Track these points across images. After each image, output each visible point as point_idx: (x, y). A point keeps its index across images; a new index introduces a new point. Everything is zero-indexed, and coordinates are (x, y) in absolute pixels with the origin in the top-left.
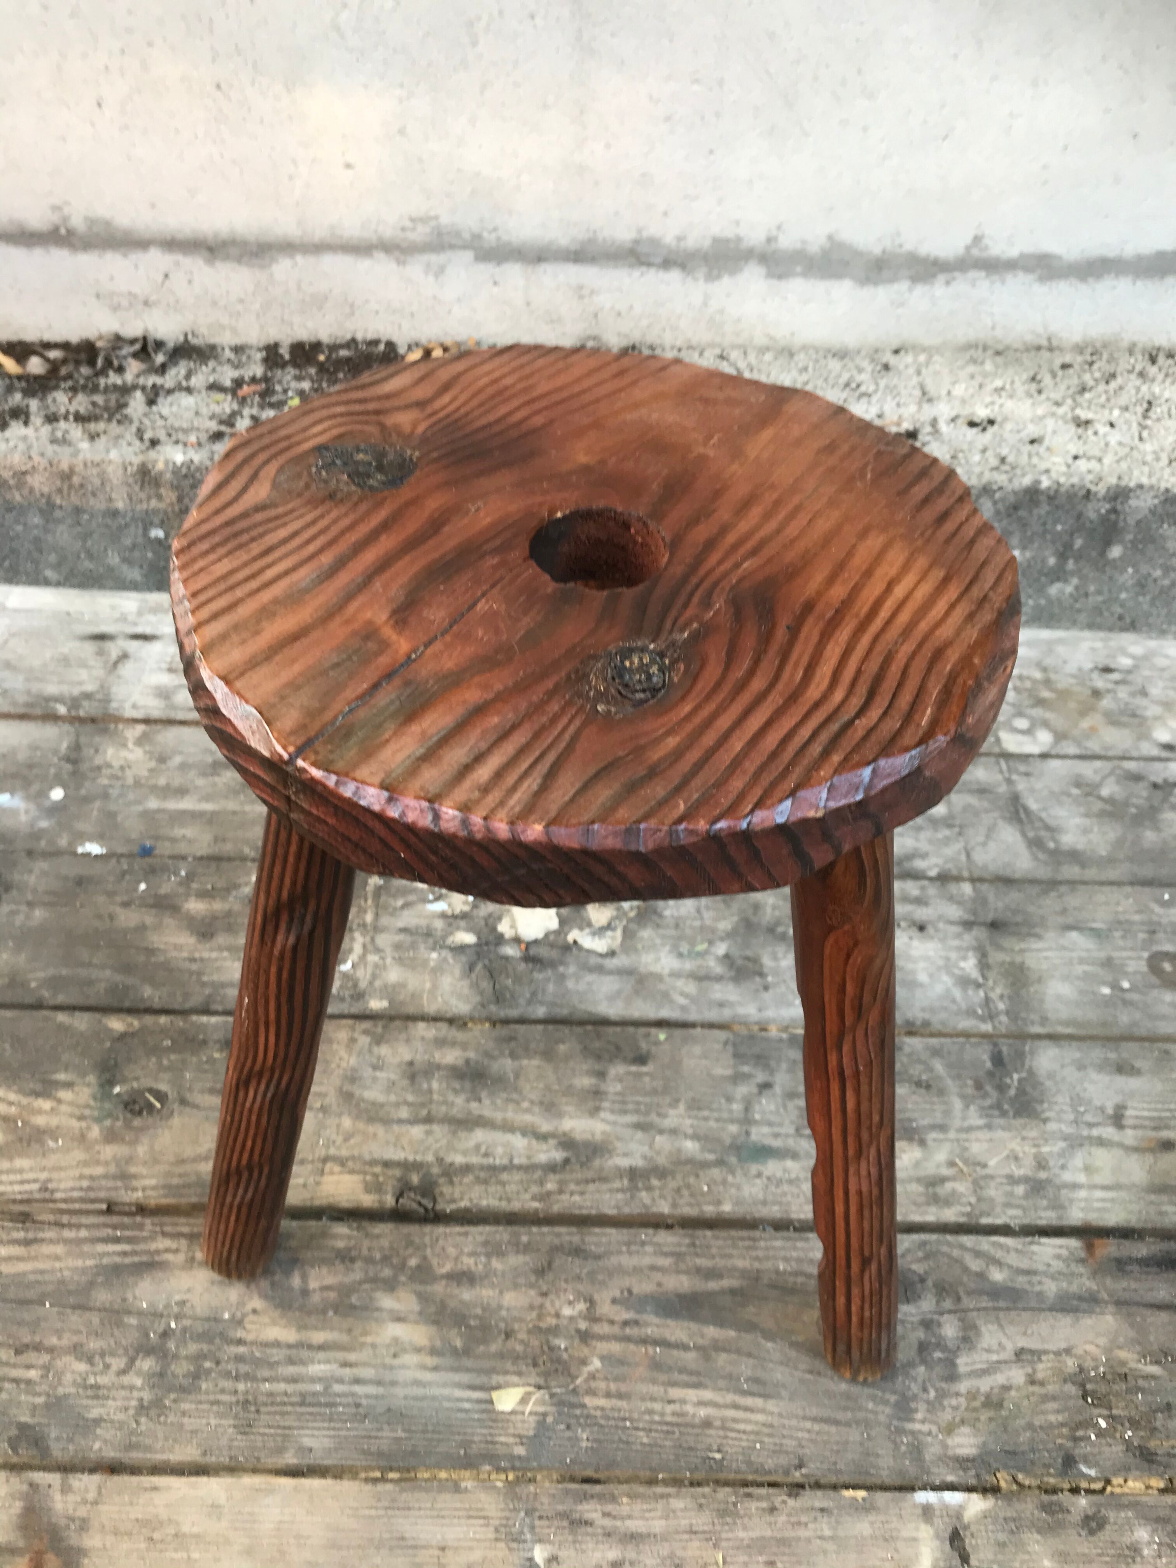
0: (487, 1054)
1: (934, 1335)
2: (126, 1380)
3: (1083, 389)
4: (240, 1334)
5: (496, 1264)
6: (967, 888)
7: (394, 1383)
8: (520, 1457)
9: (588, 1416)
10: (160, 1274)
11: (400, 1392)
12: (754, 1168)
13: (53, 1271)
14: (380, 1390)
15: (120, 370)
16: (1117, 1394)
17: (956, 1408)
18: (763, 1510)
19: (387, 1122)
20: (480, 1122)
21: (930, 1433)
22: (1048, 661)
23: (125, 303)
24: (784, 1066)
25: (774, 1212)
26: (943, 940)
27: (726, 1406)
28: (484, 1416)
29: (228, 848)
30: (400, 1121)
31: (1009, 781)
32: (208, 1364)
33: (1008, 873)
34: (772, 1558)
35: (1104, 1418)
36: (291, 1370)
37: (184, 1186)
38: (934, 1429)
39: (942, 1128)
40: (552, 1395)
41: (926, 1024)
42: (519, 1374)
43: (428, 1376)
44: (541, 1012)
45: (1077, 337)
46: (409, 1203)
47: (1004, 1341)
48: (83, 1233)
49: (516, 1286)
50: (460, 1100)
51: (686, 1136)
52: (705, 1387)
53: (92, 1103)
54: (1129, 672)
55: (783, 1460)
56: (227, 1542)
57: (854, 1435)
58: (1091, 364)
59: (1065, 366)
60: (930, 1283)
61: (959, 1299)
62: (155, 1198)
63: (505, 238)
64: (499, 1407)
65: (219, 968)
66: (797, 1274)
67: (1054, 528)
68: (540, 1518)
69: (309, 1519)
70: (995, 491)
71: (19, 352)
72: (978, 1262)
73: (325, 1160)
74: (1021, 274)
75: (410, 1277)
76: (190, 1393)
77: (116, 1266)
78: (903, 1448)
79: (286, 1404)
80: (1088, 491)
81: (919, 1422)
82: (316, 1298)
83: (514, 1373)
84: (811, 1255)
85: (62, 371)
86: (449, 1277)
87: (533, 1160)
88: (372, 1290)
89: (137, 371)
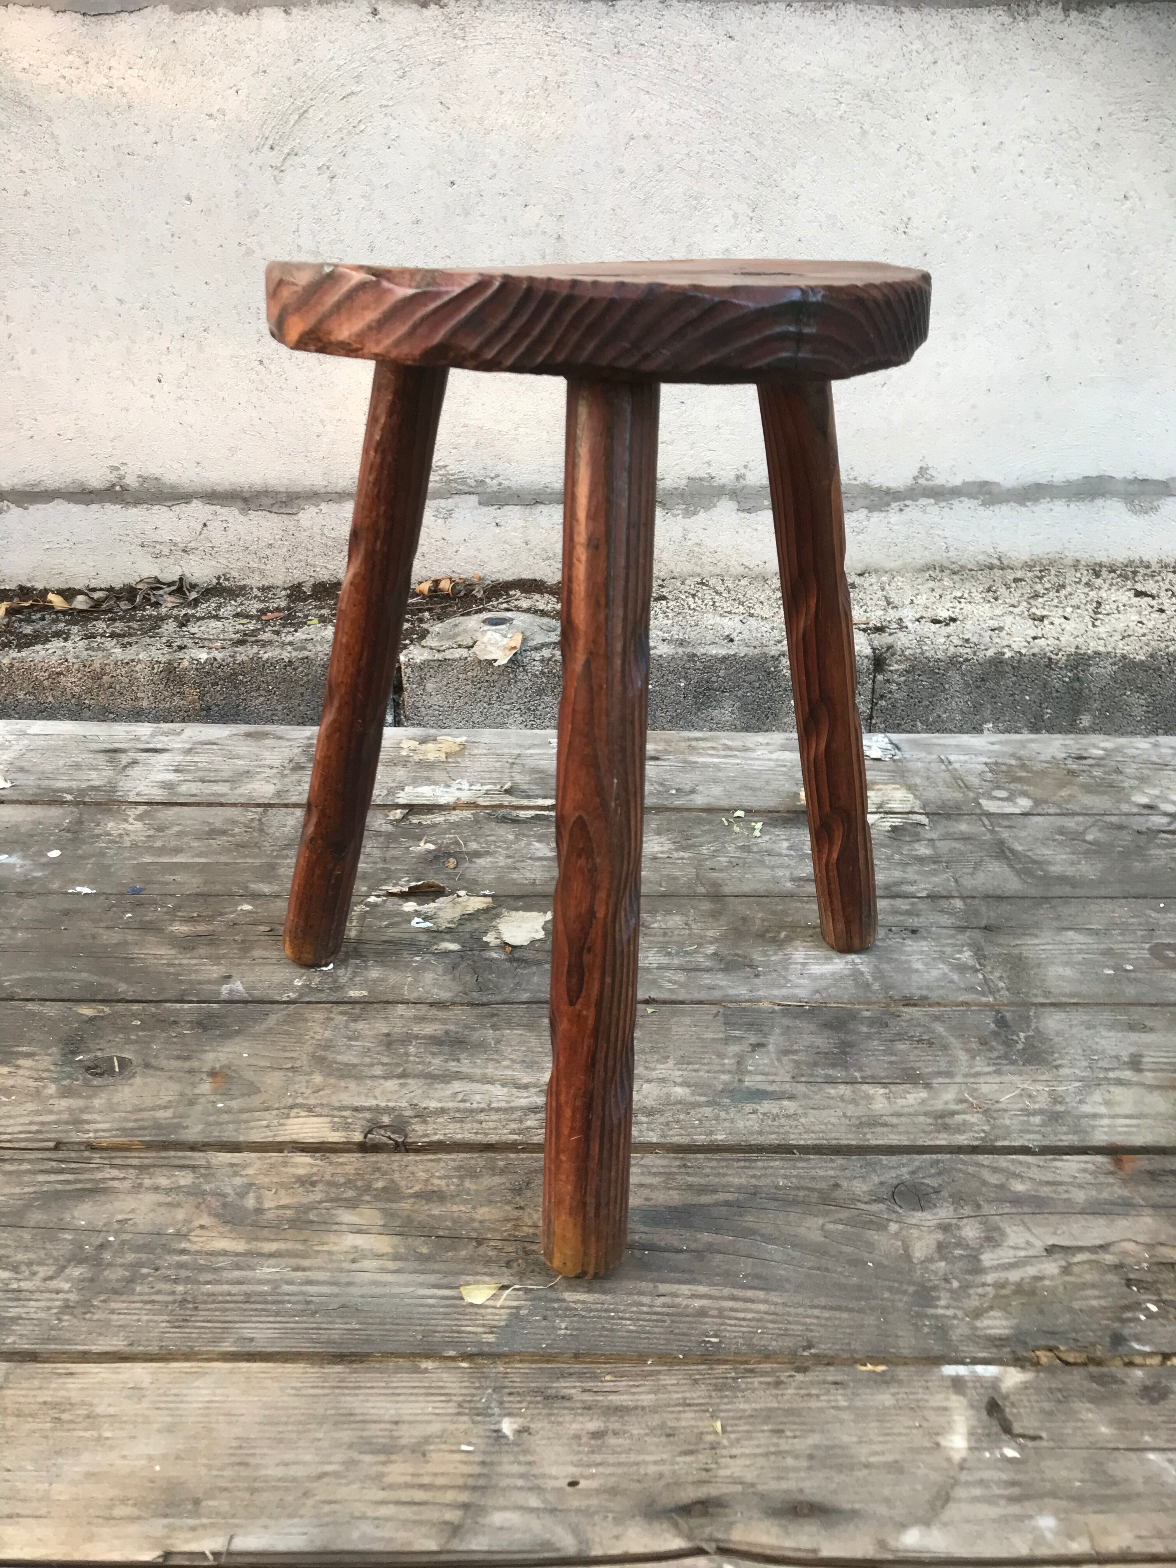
0: (466, 1027)
1: (955, 1236)
2: (53, 1284)
3: (1036, 596)
4: (183, 1245)
5: (468, 1184)
6: (958, 904)
7: (349, 1284)
8: (489, 1344)
9: (567, 1309)
10: (103, 1198)
11: (356, 1291)
12: (748, 1107)
14: (335, 1290)
15: (157, 605)
16: (1166, 1283)
17: (983, 1296)
18: (768, 1384)
19: (359, 1078)
20: (458, 1076)
21: (955, 1317)
22: (1022, 753)
23: (166, 551)
24: (777, 1031)
25: (772, 1139)
26: (937, 939)
27: (723, 1298)
28: (452, 1309)
29: (218, 888)
30: (373, 1077)
31: (992, 832)
32: (145, 1271)
33: (999, 892)
34: (781, 1427)
35: (1155, 1303)
36: (237, 1274)
37: (139, 1129)
38: (960, 1313)
39: (949, 1074)
40: (527, 1291)
41: (925, 998)
42: (491, 1274)
43: (389, 1278)
44: (525, 996)
45: (1025, 557)
46: (377, 1137)
47: (1032, 1240)
48: (26, 1166)
49: (490, 1203)
50: (437, 1061)
51: (675, 1084)
52: (700, 1283)
53: (52, 1068)
54: (1102, 759)
55: (789, 1343)
56: (147, 1421)
57: (870, 1320)
58: (1041, 578)
59: (1016, 580)
60: (945, 1193)
61: (979, 1206)
62: (106, 1139)
63: (506, 483)
64: (469, 1300)
65: (196, 971)
66: (798, 1188)
67: (1023, 698)
68: (510, 1394)
69: (243, 1398)
70: (961, 663)
71: (68, 594)
72: (996, 1176)
73: (291, 1107)
74: (966, 500)
75: (375, 1196)
76: (122, 1294)
77: (57, 1192)
78: (926, 1330)
79: (228, 1302)
80: (1050, 659)
81: (942, 1307)
82: (270, 1215)
83: (485, 1274)
84: (813, 1173)
85: (104, 606)
86: (417, 1195)
87: (513, 1104)
88: (333, 1208)
89: (170, 605)
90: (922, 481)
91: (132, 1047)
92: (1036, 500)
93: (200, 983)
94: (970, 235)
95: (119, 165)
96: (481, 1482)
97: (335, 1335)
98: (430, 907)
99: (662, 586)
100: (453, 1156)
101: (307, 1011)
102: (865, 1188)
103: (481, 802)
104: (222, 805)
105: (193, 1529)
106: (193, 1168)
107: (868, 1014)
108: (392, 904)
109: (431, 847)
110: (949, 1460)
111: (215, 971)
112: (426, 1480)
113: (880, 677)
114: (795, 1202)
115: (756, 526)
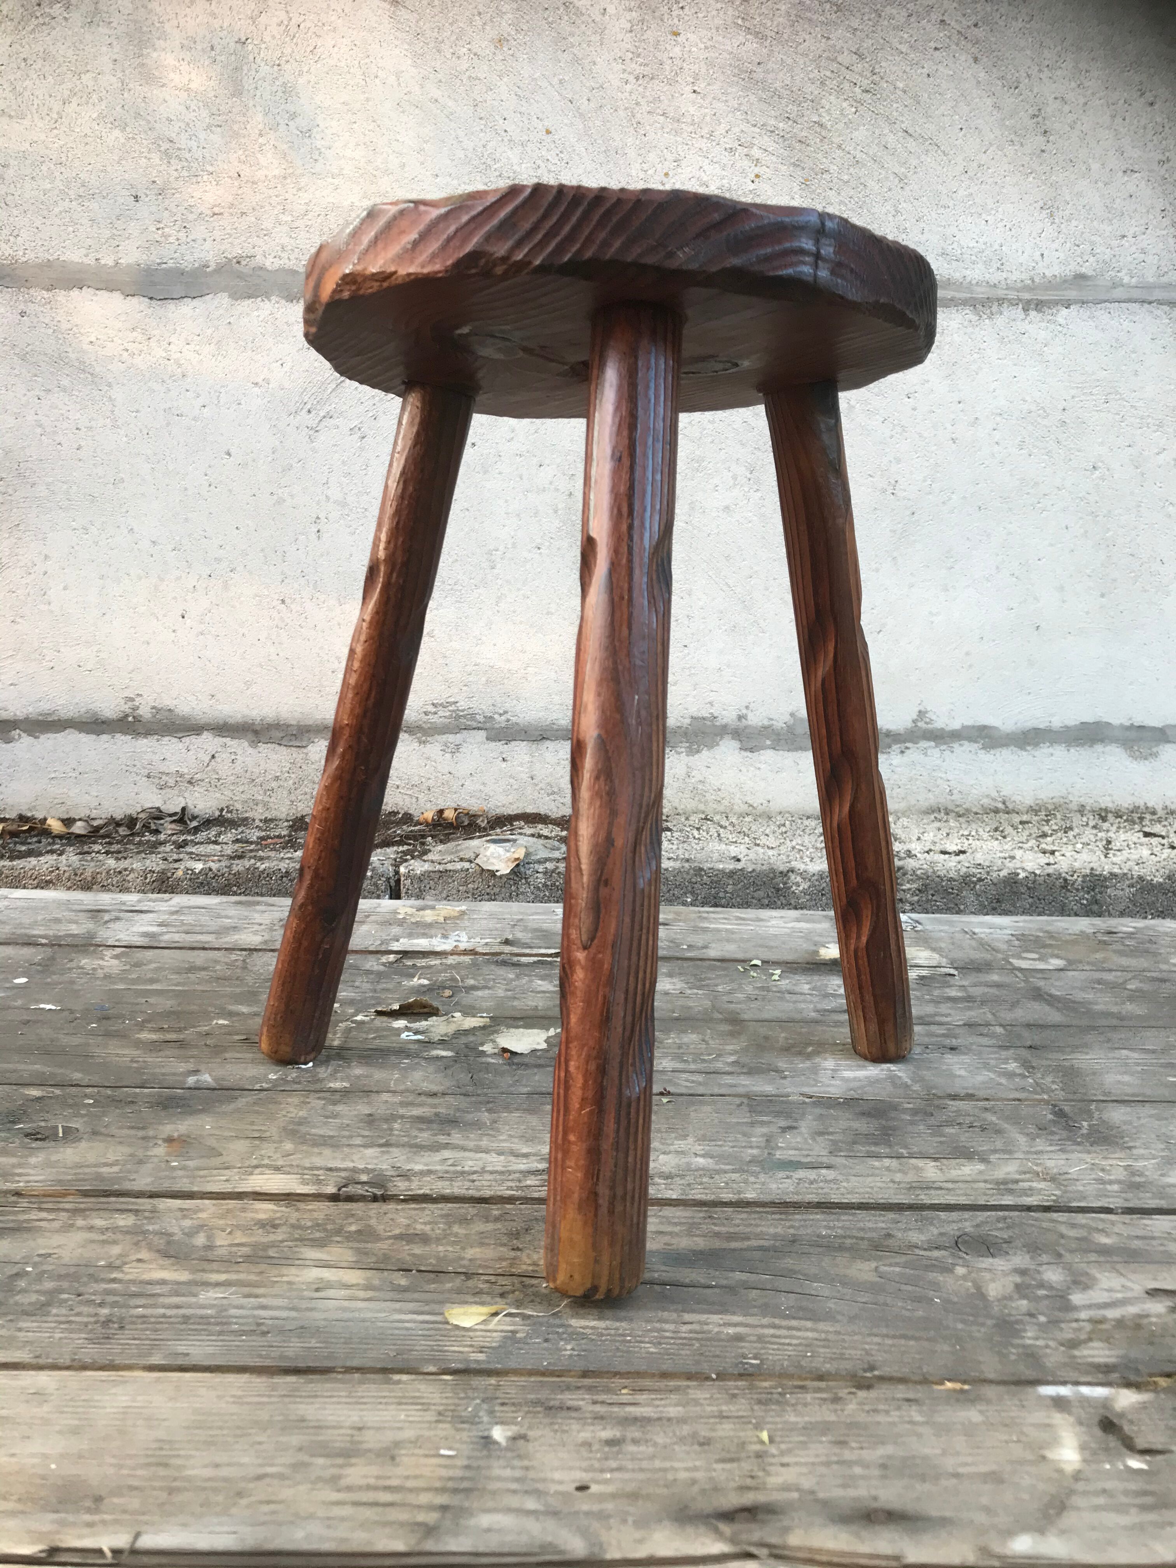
0: (460, 1110)
1: (1034, 1279)
3: (1044, 835)
4: (115, 1275)
5: (456, 1229)
6: (999, 1030)
7: (312, 1310)
8: (477, 1361)
9: (573, 1333)
11: (319, 1315)
12: (781, 1174)
14: (293, 1314)
15: (157, 832)
17: (1078, 1330)
18: (824, 1400)
19: (335, 1146)
20: (446, 1146)
21: (1047, 1346)
22: (1049, 929)
24: (809, 1117)
25: (811, 1198)
26: (978, 1055)
27: (763, 1326)
28: (435, 1332)
29: (193, 1008)
30: (352, 1146)
31: (1026, 981)
33: (1041, 1022)
34: (843, 1439)
36: (176, 1299)
37: (78, 1180)
38: (1052, 1344)
39: (1006, 1152)
40: (525, 1317)
41: (972, 1095)
42: (481, 1303)
43: (359, 1305)
44: (525, 1089)
45: (1029, 801)
46: (353, 1190)
47: (1129, 1284)
49: (482, 1245)
50: (425, 1134)
51: (696, 1155)
52: (734, 1313)
54: (1132, 933)
55: (846, 1365)
56: (46, 1423)
57: (943, 1347)
58: (1048, 821)
59: (1021, 823)
60: (1018, 1243)
61: (1059, 1255)
62: (38, 1188)
63: (514, 719)
64: (455, 1323)
65: (162, 1066)
66: (845, 1237)
68: (503, 1404)
69: (170, 1404)
70: (975, 883)
71: (68, 822)
72: (1075, 1231)
73: (256, 1167)
74: (966, 743)
75: (347, 1238)
78: (1013, 1357)
79: (161, 1323)
80: (1065, 880)
81: (1029, 1338)
82: (221, 1251)
83: (474, 1302)
84: (860, 1224)
85: (103, 832)
86: (397, 1237)
87: (510, 1168)
88: (296, 1246)
89: (170, 832)
90: (922, 725)
91: (81, 1120)
92: (1036, 745)
93: (163, 1074)
94: (953, 496)
95: (168, 424)
96: (465, 1484)
97: (290, 1353)
98: (423, 1024)
99: (670, 820)
100: (440, 1206)
101: (280, 1097)
102: (923, 1238)
103: (480, 950)
104: (204, 949)
105: (90, 1525)
106: (136, 1212)
107: (909, 1106)
108: (381, 1021)
109: (426, 982)
110: (1060, 1471)
111: (182, 1067)
112: (394, 1482)
114: (841, 1248)
115: (759, 765)
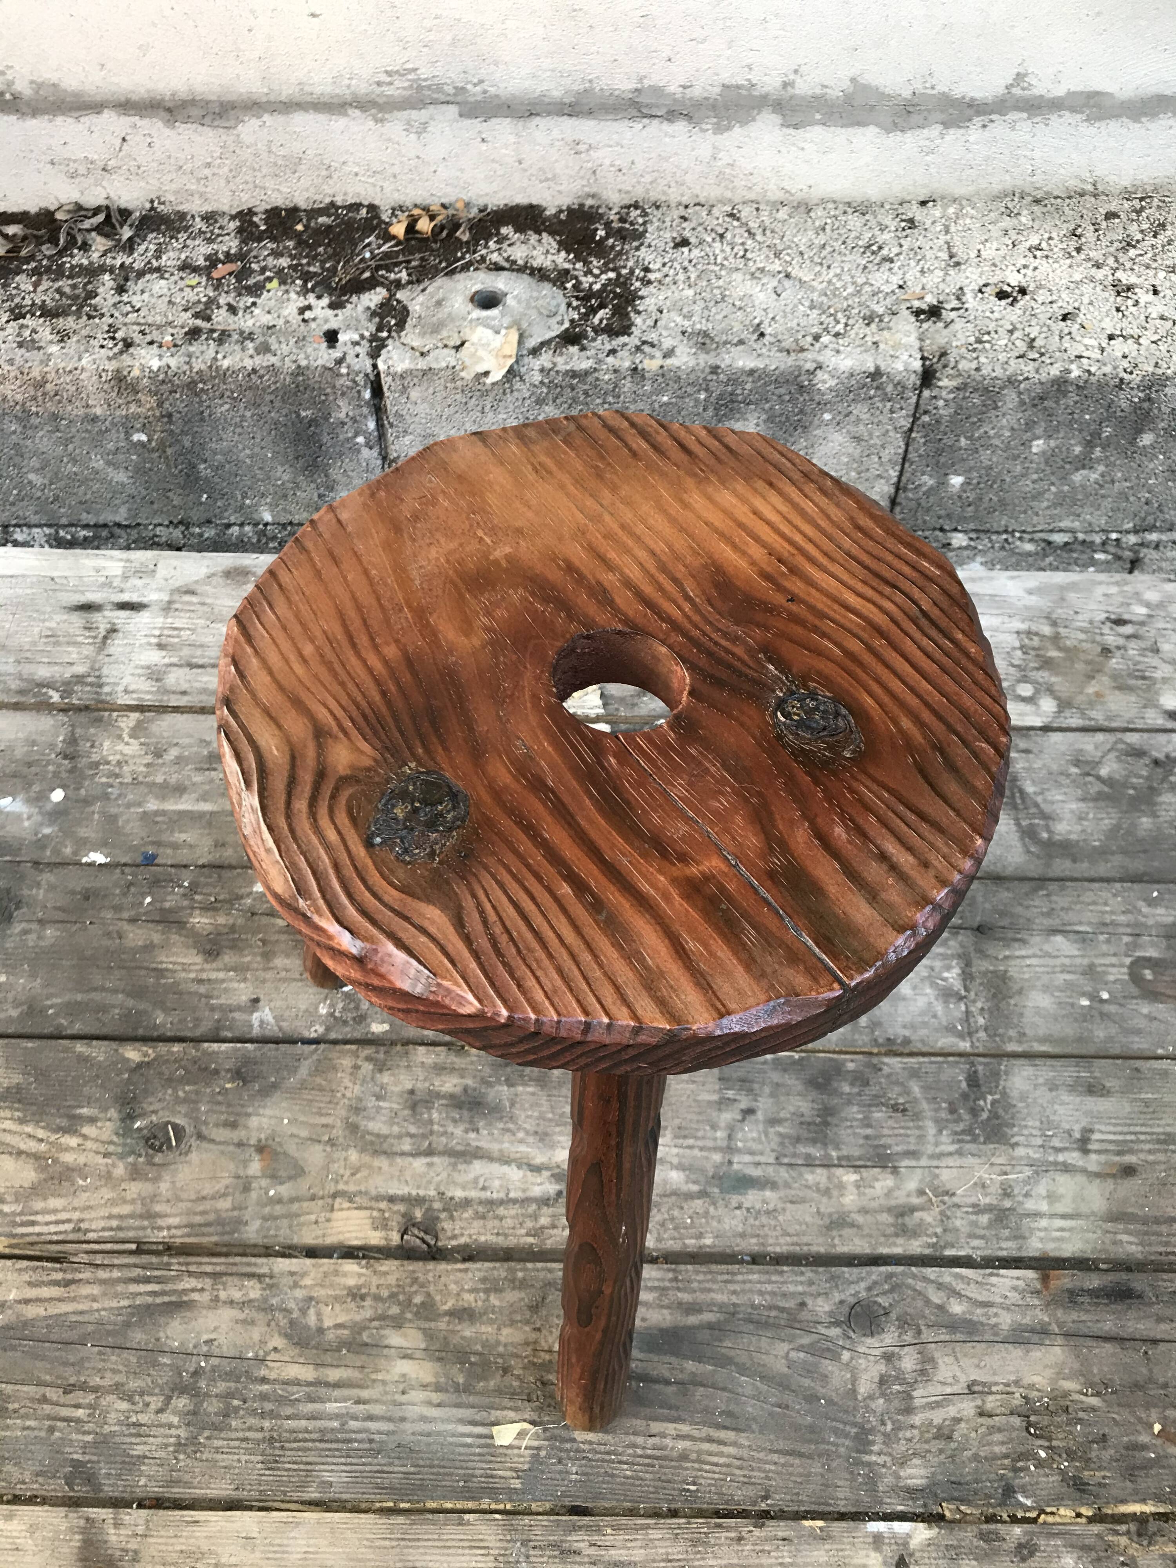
0: (484, 1082)
1: (895, 1369)
2: (164, 1418)
3: (1128, 246)
4: (263, 1372)
5: (494, 1300)
7: (403, 1419)
8: (516, 1490)
9: (578, 1451)
10: (188, 1314)
11: (408, 1427)
12: (735, 1199)
13: (90, 1312)
14: (391, 1426)
15: (85, 247)
16: (1059, 1426)
17: (909, 1440)
18: (732, 1539)
19: (390, 1154)
20: (477, 1154)
21: (884, 1466)
22: (1060, 613)
23: (82, 170)
24: (767, 1090)
25: (752, 1245)
27: (702, 1440)
28: (485, 1450)
29: (228, 854)
30: (403, 1154)
32: (236, 1403)
33: (999, 868)
35: (1045, 1448)
36: (310, 1407)
37: (206, 1225)
38: (889, 1461)
39: (915, 1155)
40: (545, 1430)
41: (907, 1041)
42: (516, 1409)
43: (434, 1412)
45: (1126, 182)
46: (412, 1239)
47: (958, 1373)
49: (512, 1323)
50: (458, 1131)
52: (684, 1421)
53: (115, 1139)
54: (1142, 623)
55: (750, 1492)
57: (816, 1468)
58: (1139, 212)
59: (1110, 216)
60: (893, 1316)
61: (919, 1332)
62: (179, 1237)
63: (492, 90)
64: (498, 1442)
65: (226, 990)
66: (771, 1308)
67: (1082, 417)
69: (331, 1549)
72: (940, 1294)
73: (334, 1196)
74: (1067, 114)
75: (416, 1314)
76: (221, 1430)
77: (148, 1307)
78: (860, 1479)
79: (307, 1440)
80: (1122, 380)
81: (875, 1453)
82: (330, 1336)
83: (510, 1409)
84: (784, 1288)
85: (23, 253)
86: (451, 1313)
87: (528, 1194)
88: (381, 1327)
89: (103, 249)
90: (1016, 91)
91: (183, 1109)
92: (1155, 116)
93: (231, 1010)
97: (396, 1480)
99: (684, 219)
100: (479, 1265)
101: (334, 1052)
102: (827, 1308)
106: (260, 1277)
107: (851, 1066)
111: (242, 992)
113: (926, 393)
114: (767, 1325)
115: (802, 145)
